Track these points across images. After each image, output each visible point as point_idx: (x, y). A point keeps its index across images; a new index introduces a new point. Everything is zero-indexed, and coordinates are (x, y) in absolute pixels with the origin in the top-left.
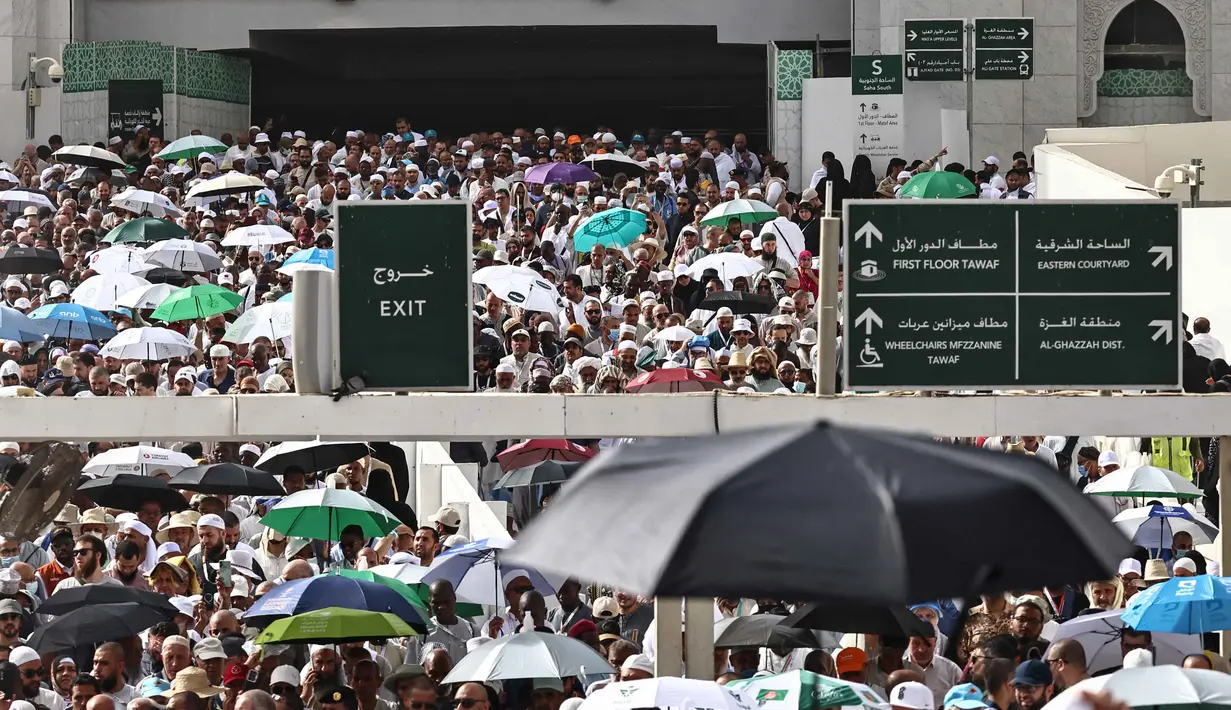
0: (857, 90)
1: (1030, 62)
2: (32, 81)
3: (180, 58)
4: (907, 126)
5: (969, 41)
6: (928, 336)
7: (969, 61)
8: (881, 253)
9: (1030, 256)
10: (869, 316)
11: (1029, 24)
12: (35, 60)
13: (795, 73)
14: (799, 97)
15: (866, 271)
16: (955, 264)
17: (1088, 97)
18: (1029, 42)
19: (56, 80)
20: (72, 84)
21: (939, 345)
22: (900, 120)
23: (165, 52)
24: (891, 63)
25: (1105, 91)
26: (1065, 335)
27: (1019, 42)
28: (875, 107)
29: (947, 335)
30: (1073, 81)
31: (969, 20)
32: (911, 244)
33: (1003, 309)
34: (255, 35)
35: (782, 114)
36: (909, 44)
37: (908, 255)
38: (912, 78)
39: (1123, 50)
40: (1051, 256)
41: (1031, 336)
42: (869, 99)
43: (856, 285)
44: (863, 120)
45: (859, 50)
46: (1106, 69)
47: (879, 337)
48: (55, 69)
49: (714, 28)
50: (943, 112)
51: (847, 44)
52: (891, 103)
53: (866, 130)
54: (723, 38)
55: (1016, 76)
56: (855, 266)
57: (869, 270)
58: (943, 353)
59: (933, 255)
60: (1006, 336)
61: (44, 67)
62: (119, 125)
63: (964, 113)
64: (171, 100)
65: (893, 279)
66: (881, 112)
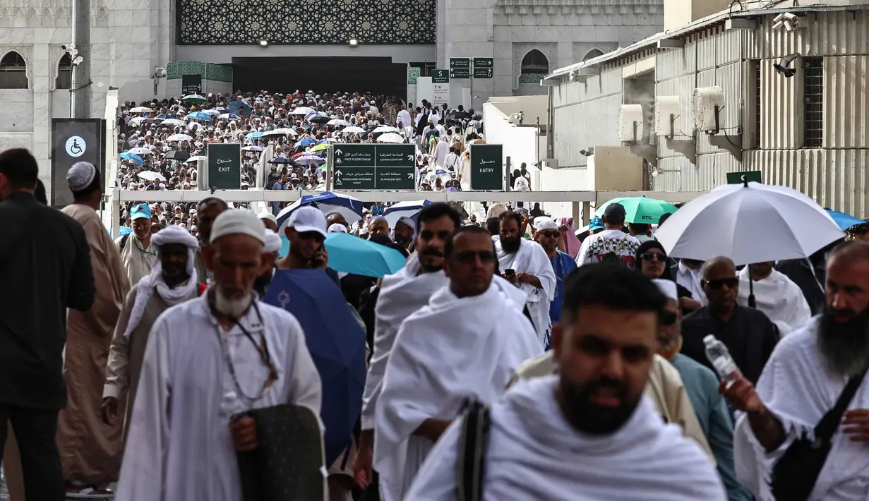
0: (434, 81)
1: (492, 72)
2: (156, 76)
3: (208, 67)
4: (451, 93)
5: (472, 65)
6: (354, 177)
7: (472, 72)
8: (342, 157)
9: (378, 158)
10: (339, 172)
11: (491, 60)
12: (157, 69)
13: (414, 75)
14: (415, 83)
15: (338, 161)
16: (360, 159)
17: (515, 83)
18: (491, 65)
19: (164, 76)
20: (170, 76)
21: (356, 179)
22: (448, 91)
23: (202, 65)
24: (445, 73)
25: (522, 81)
26: (387, 177)
27: (488, 66)
28: (440, 87)
29: (358, 177)
30: (511, 78)
31: (471, 58)
32: (349, 154)
33: (371, 170)
34: (233, 58)
35: (410, 88)
36: (451, 66)
37: (348, 157)
38: (452, 78)
39: (528, 67)
40: (384, 157)
41: (379, 177)
42: (438, 84)
43: (336, 164)
44: (436, 92)
45: (438, 67)
46: (522, 73)
47: (341, 177)
48: (164, 72)
49: (391, 58)
50: (463, 89)
51: (434, 63)
52: (445, 86)
53: (436, 95)
54: (394, 61)
55: (487, 77)
56: (335, 160)
57: (339, 161)
58: (356, 181)
59: (354, 157)
60: (372, 177)
61: (161, 70)
62: (186, 90)
63: (470, 89)
64: (204, 82)
65: (345, 163)
66: (442, 89)
